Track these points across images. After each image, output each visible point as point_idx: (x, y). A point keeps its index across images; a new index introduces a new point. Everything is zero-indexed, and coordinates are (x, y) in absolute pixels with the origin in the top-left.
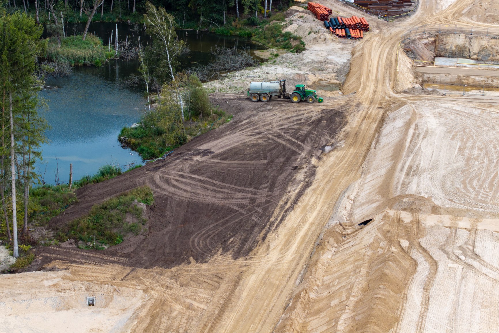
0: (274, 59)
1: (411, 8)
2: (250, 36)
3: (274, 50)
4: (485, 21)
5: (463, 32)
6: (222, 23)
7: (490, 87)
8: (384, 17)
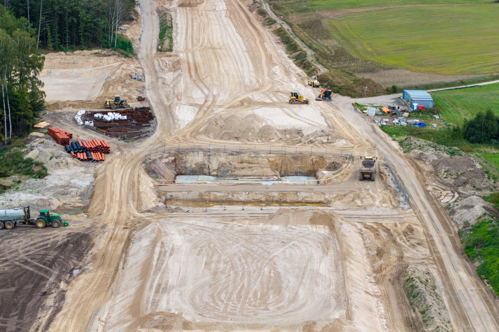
0: (16, 186)
1: (150, 129)
3: (16, 177)
4: (222, 138)
5: (201, 150)
7: (231, 202)
8: (124, 139)
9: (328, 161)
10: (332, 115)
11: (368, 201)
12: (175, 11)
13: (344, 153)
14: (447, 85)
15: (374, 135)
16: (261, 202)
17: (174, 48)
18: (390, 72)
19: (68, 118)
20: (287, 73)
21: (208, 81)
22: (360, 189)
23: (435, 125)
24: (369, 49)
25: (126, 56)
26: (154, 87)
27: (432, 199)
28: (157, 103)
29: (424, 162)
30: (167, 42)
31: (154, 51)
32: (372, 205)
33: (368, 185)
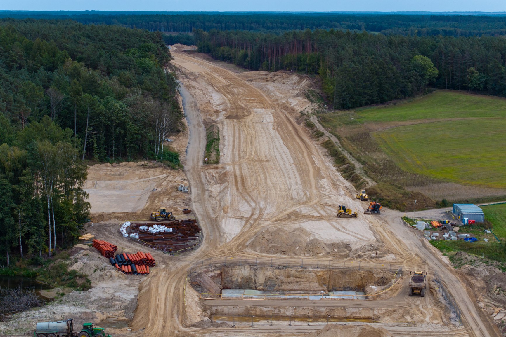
0: (60, 299)
1: (196, 242)
2: (35, 275)
3: (60, 289)
4: (268, 252)
5: (248, 263)
6: (5, 264)
7: (277, 317)
8: (169, 252)
9: (376, 276)
10: (381, 229)
11: (418, 317)
12: (222, 123)
13: (393, 268)
14: (498, 199)
15: (423, 250)
16: (308, 317)
17: (221, 161)
18: (440, 185)
19: (113, 230)
20: (335, 186)
21: (255, 193)
22: (410, 305)
23: (486, 240)
24: (419, 162)
25: (173, 168)
26: (200, 200)
27: (485, 317)
28: (203, 216)
29: (476, 278)
30: (213, 154)
31: (201, 163)
32: (422, 322)
33: (418, 301)
